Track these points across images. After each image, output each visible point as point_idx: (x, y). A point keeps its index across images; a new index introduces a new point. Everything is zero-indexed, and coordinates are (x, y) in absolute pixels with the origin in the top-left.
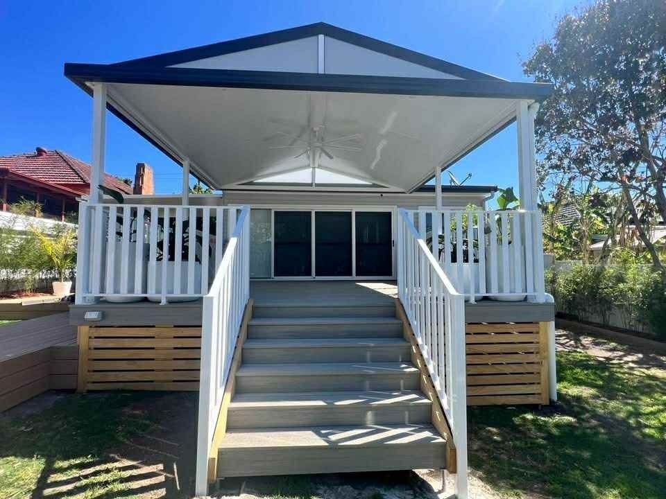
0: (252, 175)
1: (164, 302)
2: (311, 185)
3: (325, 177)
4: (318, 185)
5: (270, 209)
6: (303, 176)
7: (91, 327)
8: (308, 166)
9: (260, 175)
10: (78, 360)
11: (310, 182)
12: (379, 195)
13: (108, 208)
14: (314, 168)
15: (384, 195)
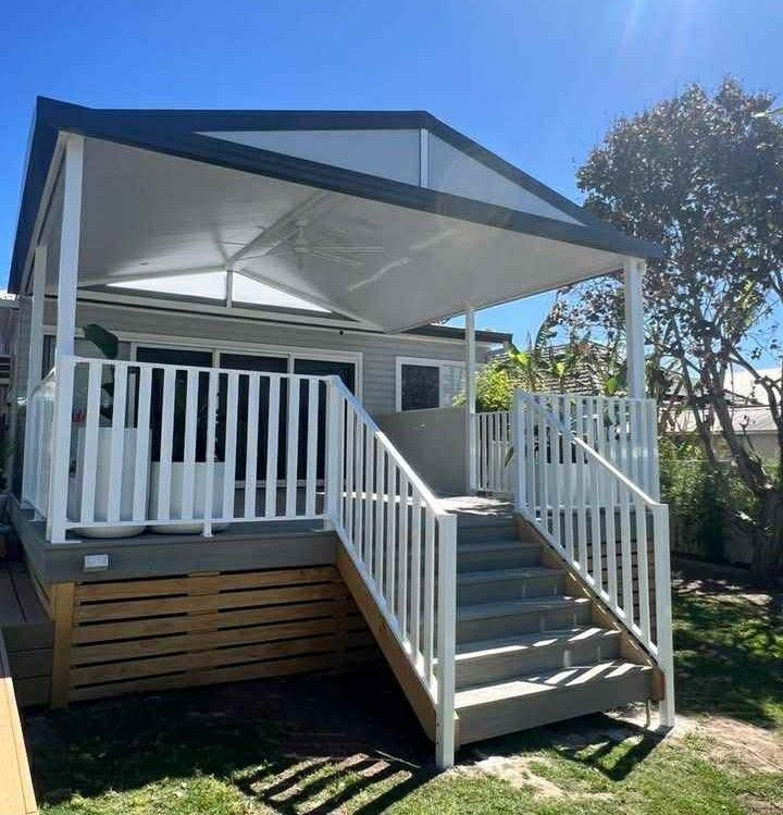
0: (103, 273)
1: (208, 533)
2: (223, 303)
3: (250, 291)
4: (236, 305)
5: (129, 343)
6: (208, 286)
7: (76, 585)
8: (222, 267)
9: (121, 272)
10: (52, 648)
11: (222, 298)
12: (338, 331)
13: (112, 369)
14: (230, 272)
15: (345, 332)
